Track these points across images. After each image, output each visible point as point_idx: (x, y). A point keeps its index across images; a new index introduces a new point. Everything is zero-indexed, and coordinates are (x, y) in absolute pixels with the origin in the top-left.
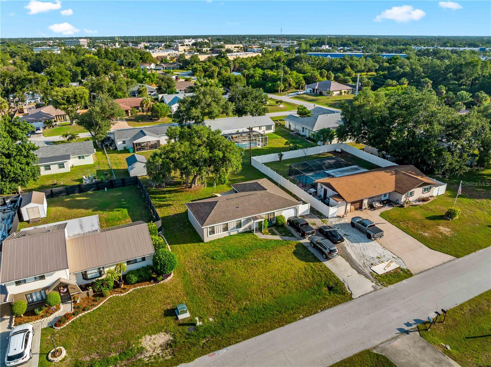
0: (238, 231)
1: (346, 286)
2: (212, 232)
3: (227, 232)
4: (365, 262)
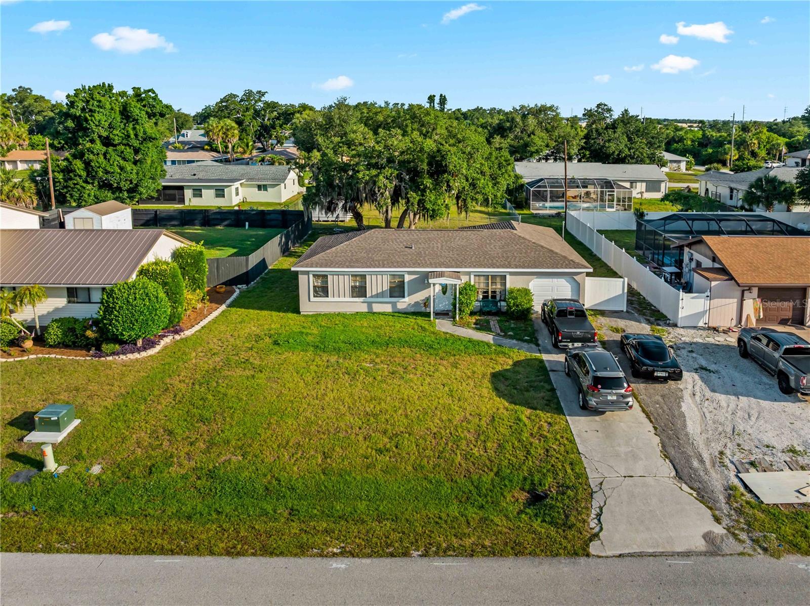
0: (394, 305)
1: (596, 504)
2: (323, 291)
4: (728, 452)
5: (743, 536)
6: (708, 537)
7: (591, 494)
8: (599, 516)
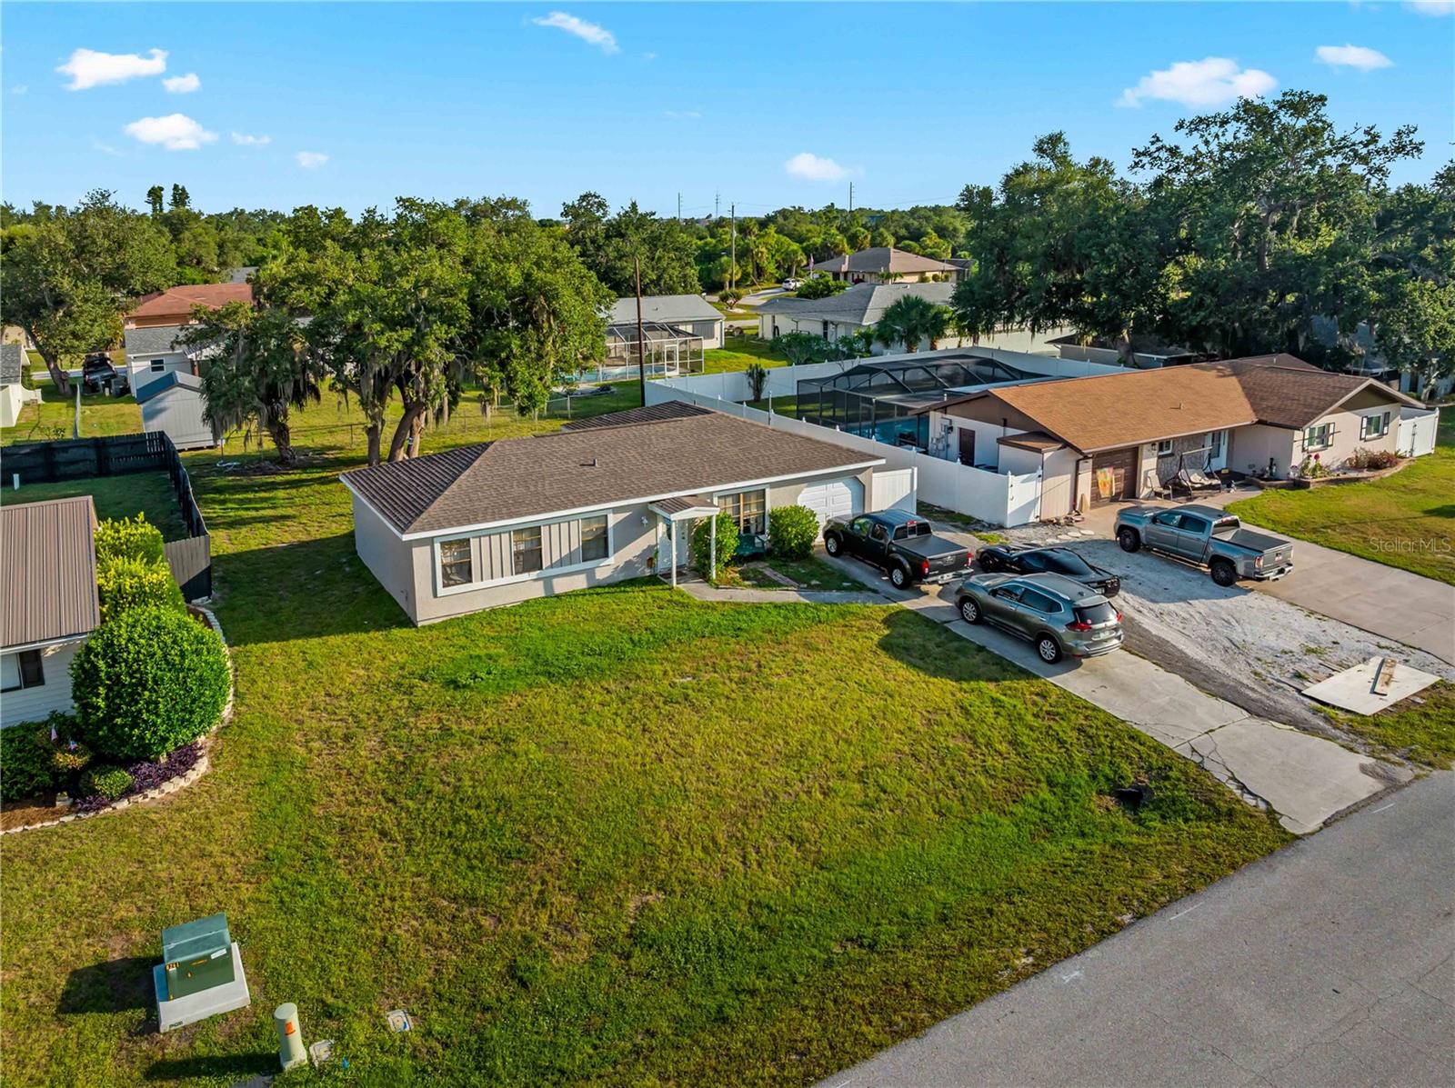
0: (590, 573)
1: (1222, 776)
2: (461, 571)
3: (534, 574)
4: (1260, 670)
5: (1394, 758)
6: (1367, 771)
7: (1200, 766)
8: (1243, 787)
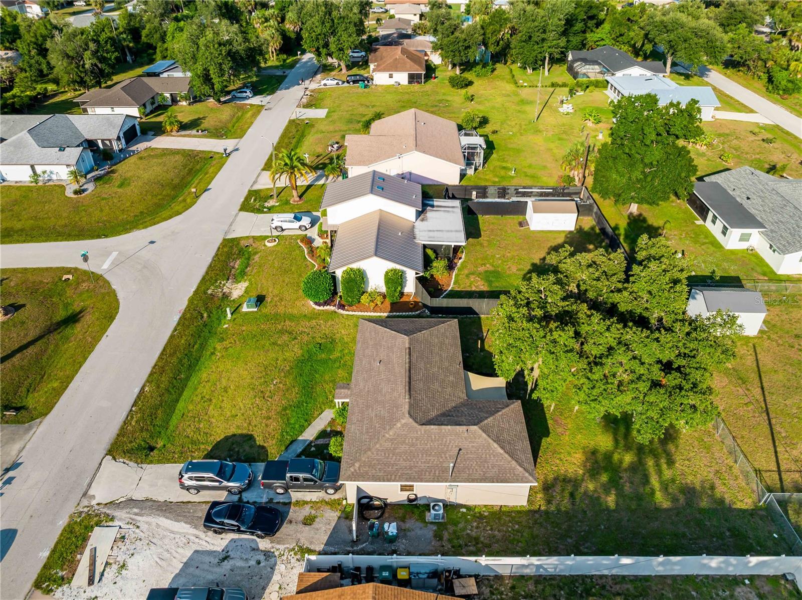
1: (131, 464)
4: (137, 531)
5: (86, 510)
6: (93, 497)
7: (138, 464)
8: (124, 463)
